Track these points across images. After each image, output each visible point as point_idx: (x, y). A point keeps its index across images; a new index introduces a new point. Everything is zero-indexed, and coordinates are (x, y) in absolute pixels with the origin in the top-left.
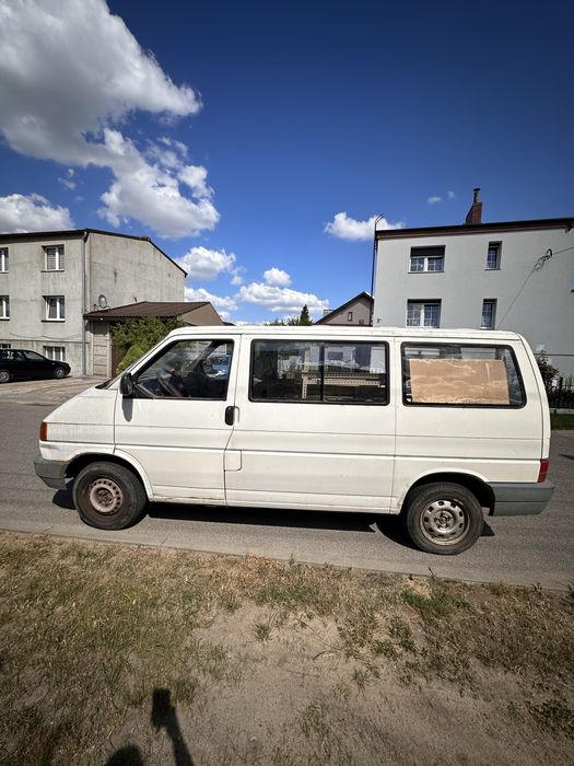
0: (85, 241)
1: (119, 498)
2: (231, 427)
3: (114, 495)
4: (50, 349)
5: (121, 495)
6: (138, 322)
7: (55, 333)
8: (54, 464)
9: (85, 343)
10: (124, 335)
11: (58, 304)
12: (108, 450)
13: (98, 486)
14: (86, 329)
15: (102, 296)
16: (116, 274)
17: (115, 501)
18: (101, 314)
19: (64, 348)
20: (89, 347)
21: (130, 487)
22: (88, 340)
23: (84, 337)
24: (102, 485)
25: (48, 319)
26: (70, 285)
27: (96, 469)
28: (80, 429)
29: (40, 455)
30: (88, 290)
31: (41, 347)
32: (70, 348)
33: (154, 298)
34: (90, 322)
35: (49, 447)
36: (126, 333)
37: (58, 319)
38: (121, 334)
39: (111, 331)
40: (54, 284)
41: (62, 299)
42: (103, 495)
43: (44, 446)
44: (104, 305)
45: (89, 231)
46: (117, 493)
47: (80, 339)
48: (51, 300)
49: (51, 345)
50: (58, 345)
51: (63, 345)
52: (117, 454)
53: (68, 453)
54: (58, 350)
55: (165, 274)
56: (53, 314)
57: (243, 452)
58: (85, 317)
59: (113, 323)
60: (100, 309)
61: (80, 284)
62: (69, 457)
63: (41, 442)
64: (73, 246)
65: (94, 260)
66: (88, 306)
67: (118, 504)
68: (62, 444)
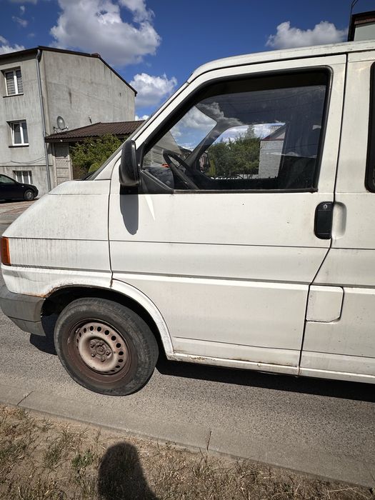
0: (39, 60)
1: (121, 353)
2: (326, 243)
3: (114, 349)
4: (18, 173)
5: (124, 348)
6: (95, 141)
7: (21, 158)
8: (24, 299)
9: (49, 166)
10: (83, 154)
11: (21, 128)
12: (102, 281)
13: (89, 334)
14: (48, 152)
15: (59, 118)
16: (70, 94)
17: (116, 357)
18: (61, 136)
19: (30, 172)
20: (53, 170)
21: (138, 339)
22: (51, 163)
23: (47, 160)
24: (95, 333)
25: (14, 145)
26: (29, 109)
27: (84, 308)
28: (57, 248)
29: (5, 285)
30: (46, 112)
31: (11, 172)
32: (36, 171)
33: (108, 119)
34: (51, 144)
35: (15, 274)
36: (85, 152)
37: (23, 144)
38: (80, 154)
39: (71, 152)
40: (16, 109)
41: (24, 123)
42: (96, 347)
43: (8, 273)
44: (62, 127)
45: (42, 49)
46: (119, 345)
47: (44, 162)
48: (15, 125)
49: (19, 169)
50: (25, 169)
51: (29, 169)
52: (117, 287)
53: (42, 284)
54: (25, 173)
55: (116, 93)
56: (17, 140)
57: (347, 290)
58: (46, 140)
59: (73, 144)
60: (59, 131)
61: (39, 106)
62: (44, 291)
63: (4, 267)
64: (28, 67)
65: (50, 80)
66: (48, 128)
67: (120, 361)
68: (32, 270)
